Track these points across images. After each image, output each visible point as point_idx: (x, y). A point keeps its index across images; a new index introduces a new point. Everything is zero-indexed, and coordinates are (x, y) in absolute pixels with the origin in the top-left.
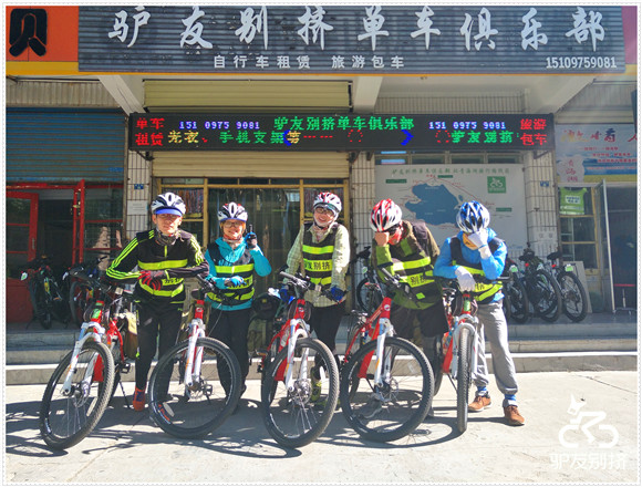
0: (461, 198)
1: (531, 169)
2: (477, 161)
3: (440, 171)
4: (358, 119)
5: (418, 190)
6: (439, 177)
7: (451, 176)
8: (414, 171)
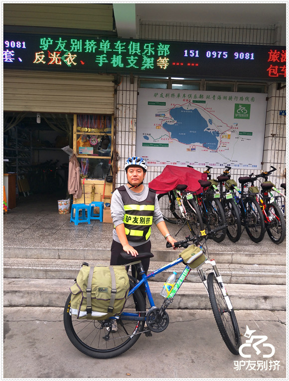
0: (211, 121)
1: (273, 99)
2: (228, 89)
3: (195, 97)
4: (119, 43)
5: (175, 112)
6: (194, 101)
7: (204, 102)
8: (173, 95)
